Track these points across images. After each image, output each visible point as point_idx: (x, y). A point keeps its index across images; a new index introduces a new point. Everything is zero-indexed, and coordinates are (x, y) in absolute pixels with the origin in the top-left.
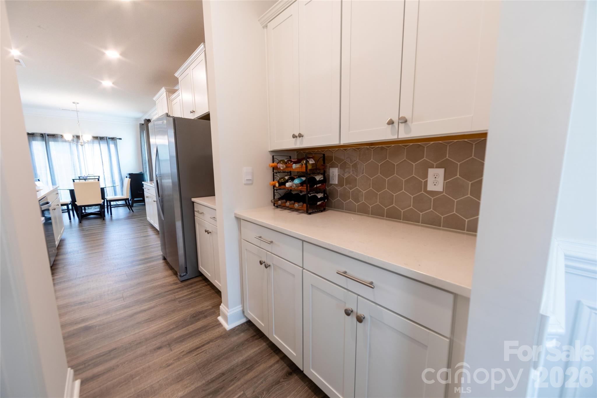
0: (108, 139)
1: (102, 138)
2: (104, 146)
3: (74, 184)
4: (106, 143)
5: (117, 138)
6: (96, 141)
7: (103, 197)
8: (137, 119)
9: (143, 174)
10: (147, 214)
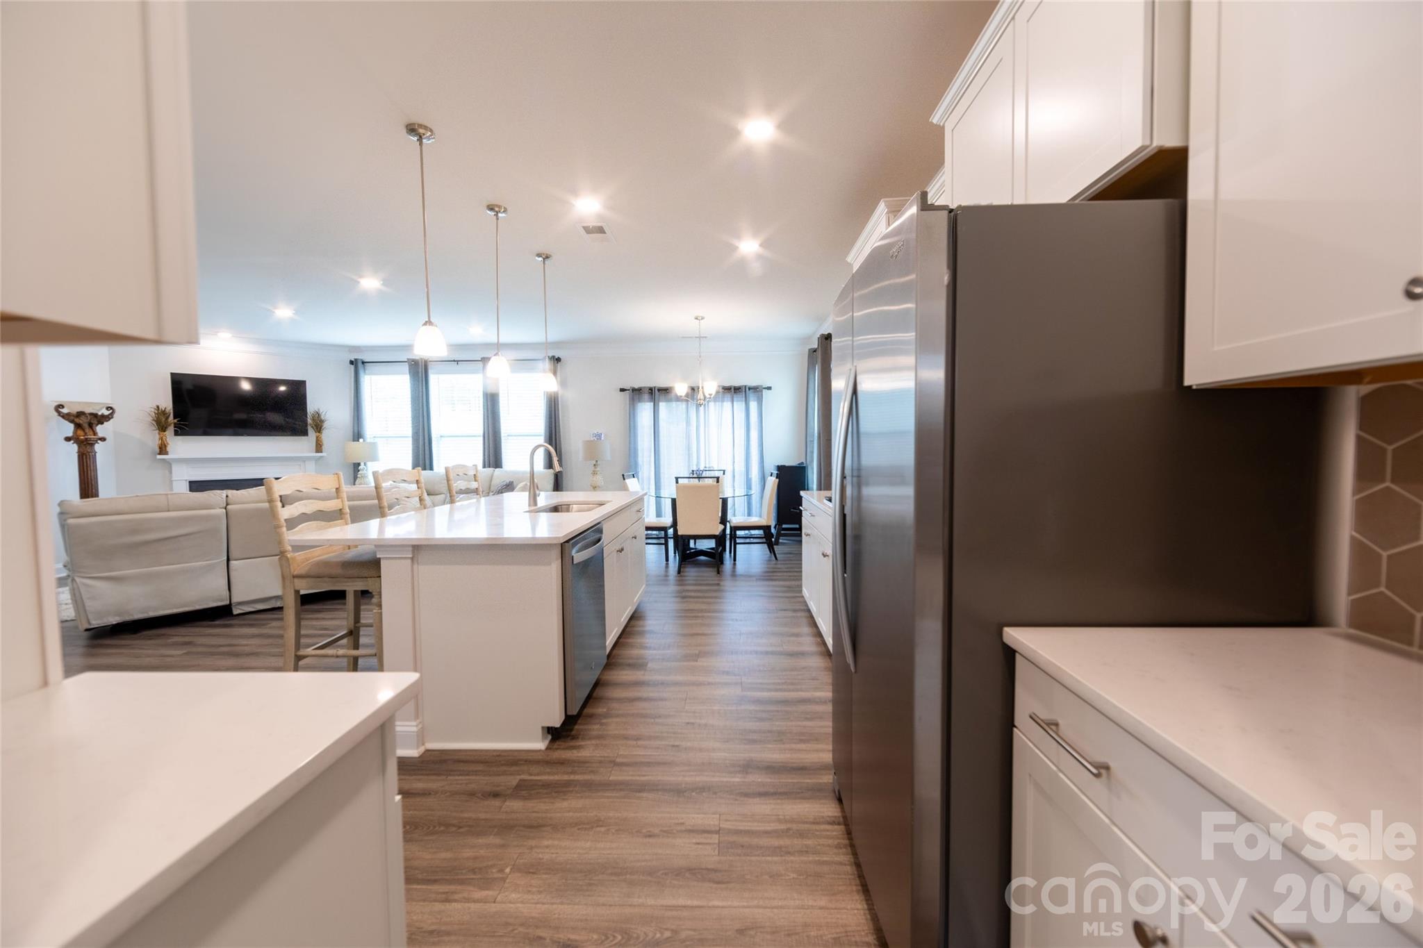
0: (747, 389)
1: (737, 390)
2: (739, 406)
3: (677, 487)
4: (744, 399)
5: (764, 387)
6: (728, 396)
7: (724, 521)
8: (807, 339)
9: (805, 467)
10: (803, 569)
